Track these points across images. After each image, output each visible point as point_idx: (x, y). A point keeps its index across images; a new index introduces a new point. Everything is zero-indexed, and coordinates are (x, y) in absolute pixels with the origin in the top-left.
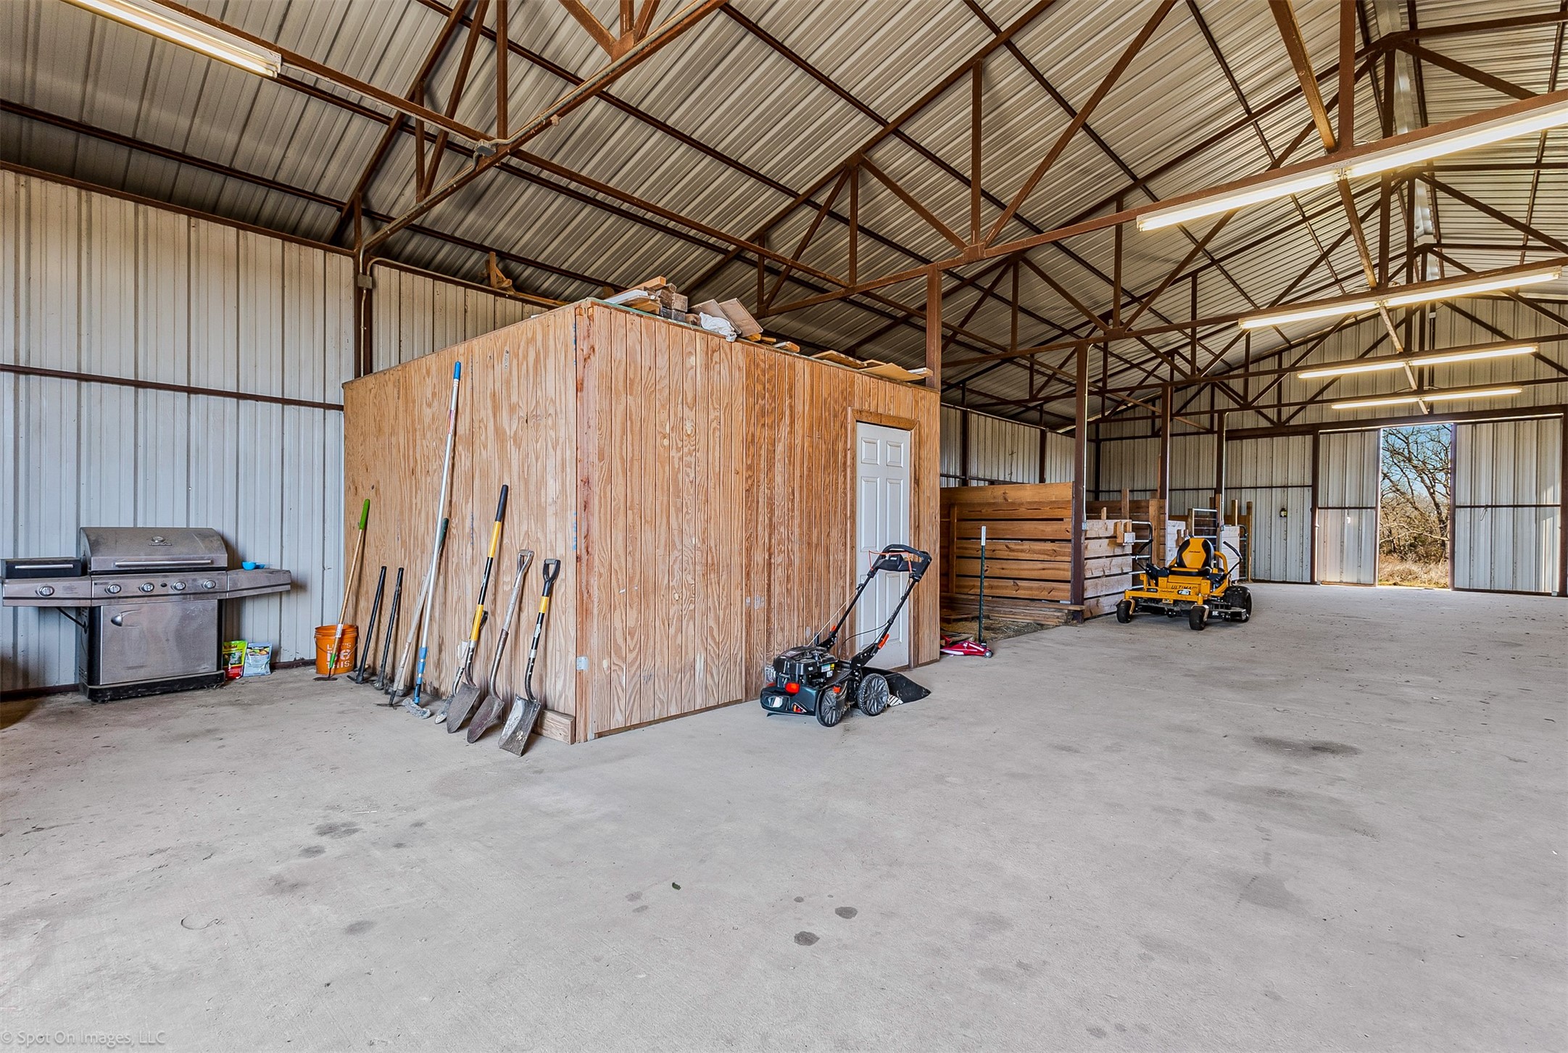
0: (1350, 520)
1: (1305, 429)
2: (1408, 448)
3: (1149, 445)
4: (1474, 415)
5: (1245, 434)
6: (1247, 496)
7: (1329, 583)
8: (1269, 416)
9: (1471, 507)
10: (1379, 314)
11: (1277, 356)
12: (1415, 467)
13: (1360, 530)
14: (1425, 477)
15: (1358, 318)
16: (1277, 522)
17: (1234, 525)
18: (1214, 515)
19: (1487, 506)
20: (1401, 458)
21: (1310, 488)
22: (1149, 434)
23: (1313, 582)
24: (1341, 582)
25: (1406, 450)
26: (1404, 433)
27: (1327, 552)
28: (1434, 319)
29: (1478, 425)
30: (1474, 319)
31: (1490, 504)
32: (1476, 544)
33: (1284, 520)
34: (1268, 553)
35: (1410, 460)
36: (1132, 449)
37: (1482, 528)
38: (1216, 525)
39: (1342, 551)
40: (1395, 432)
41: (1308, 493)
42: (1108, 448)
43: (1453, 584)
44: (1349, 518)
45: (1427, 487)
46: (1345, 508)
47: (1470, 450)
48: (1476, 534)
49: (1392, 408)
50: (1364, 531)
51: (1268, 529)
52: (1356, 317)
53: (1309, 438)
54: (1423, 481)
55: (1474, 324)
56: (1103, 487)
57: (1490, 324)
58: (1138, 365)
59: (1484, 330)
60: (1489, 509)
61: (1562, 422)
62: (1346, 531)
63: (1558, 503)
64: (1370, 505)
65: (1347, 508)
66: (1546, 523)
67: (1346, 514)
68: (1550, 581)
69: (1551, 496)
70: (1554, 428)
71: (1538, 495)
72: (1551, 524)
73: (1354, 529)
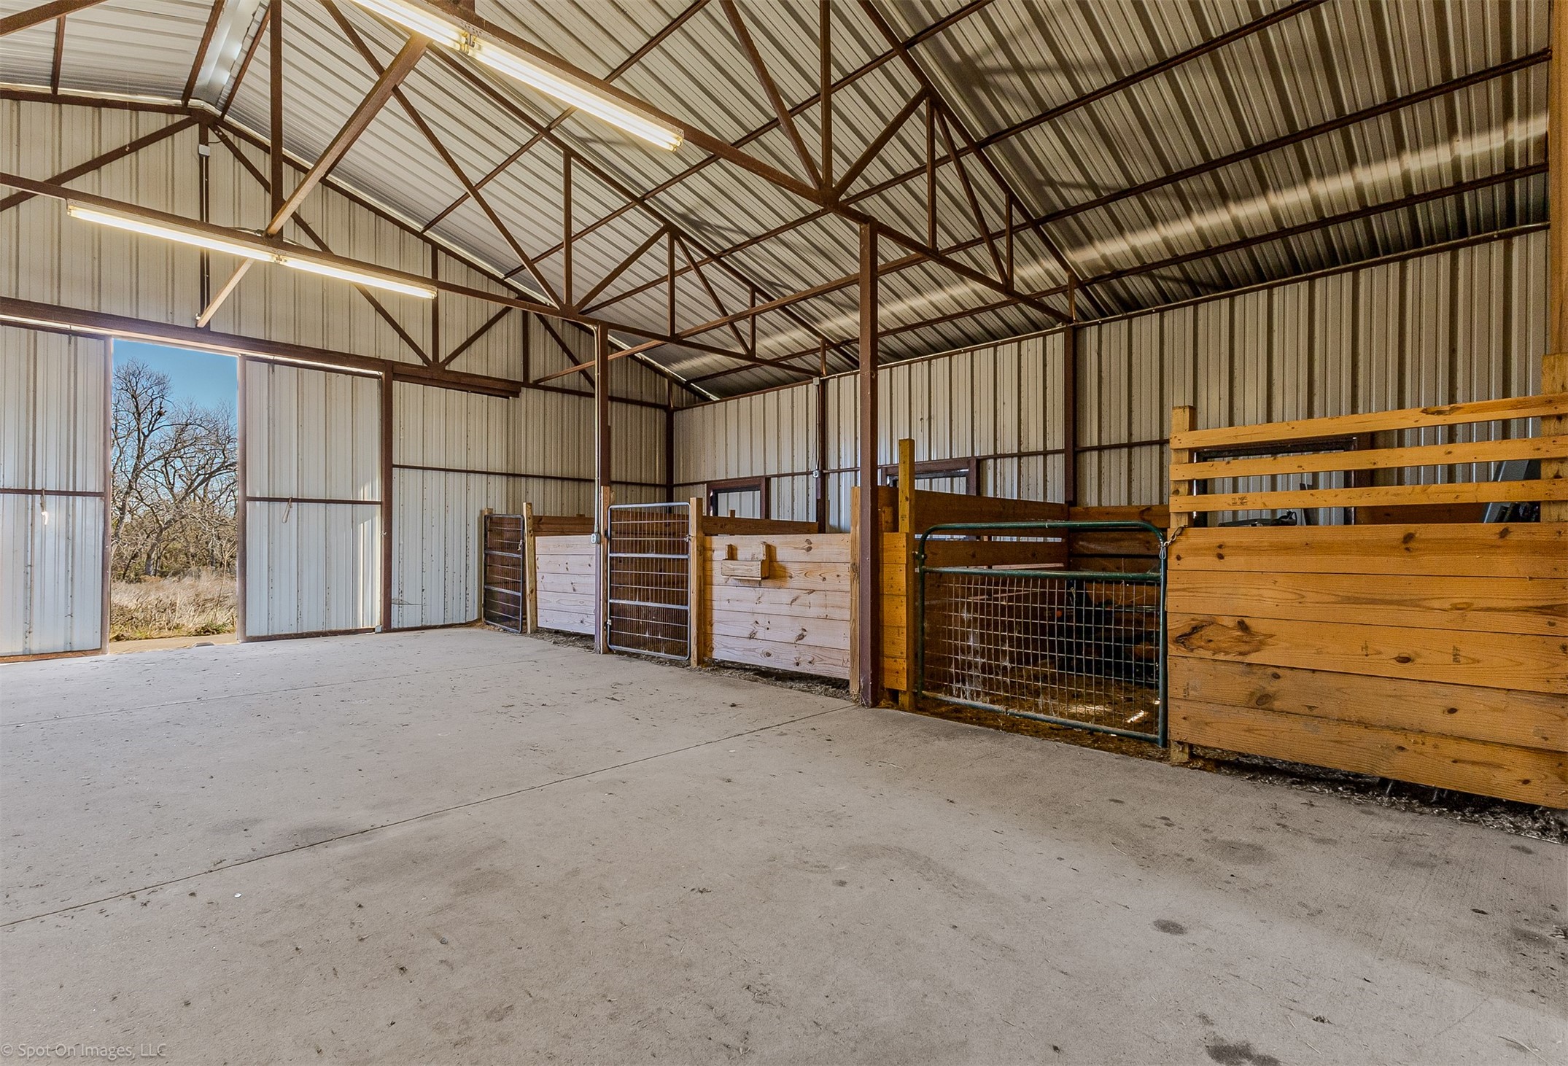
0: (47, 517)
9: (269, 499)
19: (291, 501)
24: (27, 656)
28: (207, 158)
29: (277, 367)
31: (295, 497)
32: (277, 562)
37: (286, 534)
39: (29, 587)
44: (44, 514)
46: (36, 492)
47: (267, 406)
48: (276, 544)
50: (78, 542)
60: (294, 504)
61: (381, 385)
62: (37, 540)
63: (377, 499)
64: (90, 489)
65: (40, 492)
66: (363, 528)
67: (38, 505)
68: (370, 612)
69: (371, 490)
70: (370, 391)
71: (355, 487)
72: (371, 528)
73: (57, 536)
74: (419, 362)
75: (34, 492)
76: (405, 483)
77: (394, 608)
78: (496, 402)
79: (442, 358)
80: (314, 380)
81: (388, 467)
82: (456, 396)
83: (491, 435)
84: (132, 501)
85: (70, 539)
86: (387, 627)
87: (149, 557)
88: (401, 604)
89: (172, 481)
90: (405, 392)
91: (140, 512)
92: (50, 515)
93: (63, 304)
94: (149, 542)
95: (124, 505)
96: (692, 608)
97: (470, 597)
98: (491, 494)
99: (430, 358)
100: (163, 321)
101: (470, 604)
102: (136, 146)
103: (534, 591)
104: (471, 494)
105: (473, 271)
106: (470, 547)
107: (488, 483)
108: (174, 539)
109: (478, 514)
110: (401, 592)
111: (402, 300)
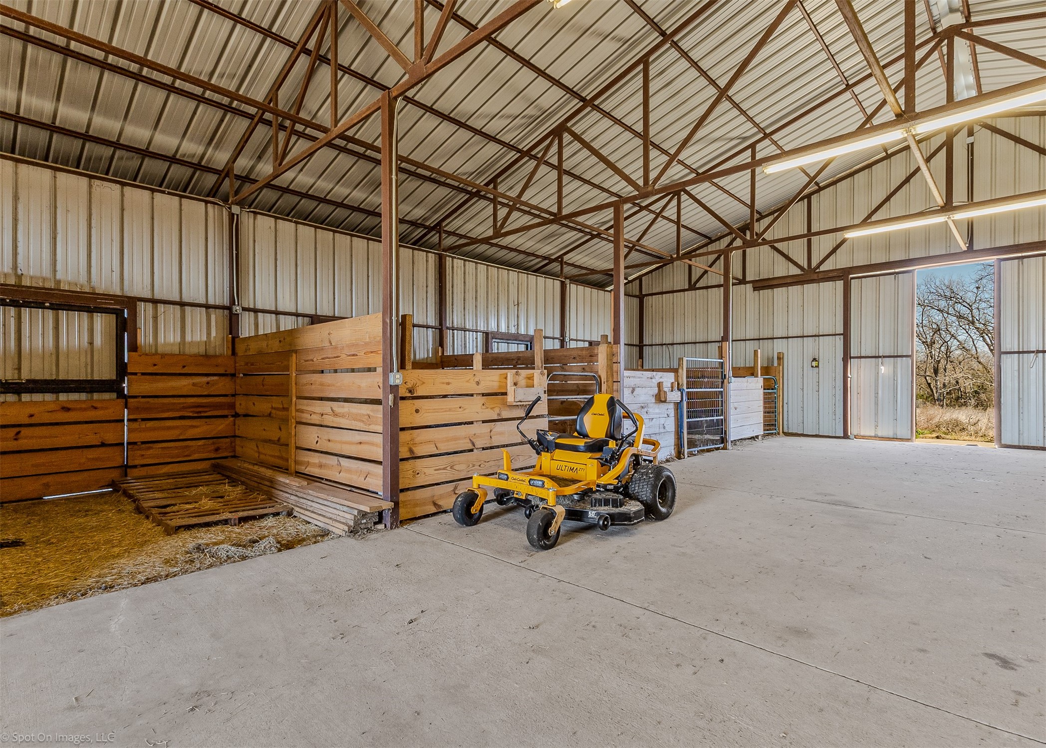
0: (885, 369)
1: (835, 274)
2: (972, 314)
3: (686, 298)
4: (1021, 249)
5: (775, 282)
6: (779, 346)
7: (864, 437)
8: (799, 263)
9: (1019, 352)
10: (907, 148)
11: (806, 200)
12: (977, 328)
13: (895, 380)
14: (986, 336)
15: (889, 152)
16: (810, 373)
17: (757, 377)
18: (722, 364)
19: (1038, 352)
20: (966, 322)
21: (842, 337)
22: (687, 287)
23: (846, 436)
24: (876, 437)
25: (970, 315)
26: (968, 301)
27: (859, 405)
28: (972, 144)
29: (1025, 260)
30: (1017, 140)
31: (1041, 349)
32: (1026, 394)
33: (816, 370)
34: (801, 404)
35: (973, 323)
36: (671, 303)
37: (1033, 377)
38: (724, 377)
39: (876, 404)
40: (961, 301)
41: (839, 341)
42: (650, 303)
43: (1000, 440)
44: (882, 368)
45: (988, 345)
46: (880, 357)
47: (1016, 289)
48: (1026, 381)
50: (899, 381)
51: (800, 380)
52: (886, 151)
53: (840, 284)
54: (984, 340)
55: (1018, 145)
56: (646, 341)
57: (1037, 144)
58: (646, 208)
59: (1029, 151)
62: (880, 381)
64: (905, 353)
67: (880, 363)
73: (889, 379)
75: (878, 357)
100: (944, 253)
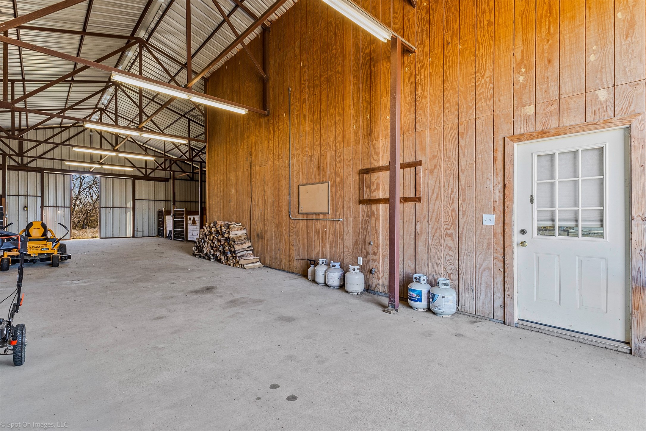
1: (36, 169)
4: (106, 174)
8: (16, 160)
9: (106, 208)
16: (22, 213)
21: (40, 197)
29: (108, 178)
31: (112, 207)
32: (108, 221)
33: (25, 211)
37: (110, 215)
39: (55, 226)
41: (39, 200)
43: (100, 236)
44: (58, 211)
47: (105, 187)
48: (108, 217)
49: (77, 167)
50: (65, 217)
51: (17, 216)
53: (38, 174)
60: (112, 209)
61: (132, 181)
62: (57, 217)
63: (132, 207)
64: (68, 206)
65: (58, 207)
66: (128, 214)
67: (57, 209)
68: (130, 233)
69: (130, 205)
70: (130, 182)
71: (126, 204)
72: (130, 214)
73: (61, 216)
74: (142, 175)
75: (56, 207)
76: (139, 204)
77: (136, 232)
78: (163, 184)
79: (148, 174)
80: (116, 181)
81: (134, 200)
82: (152, 183)
83: (161, 192)
84: (78, 203)
85: (63, 216)
86: (134, 236)
87: (84, 222)
88: (137, 231)
89: (92, 195)
90: (139, 183)
91: (81, 206)
92: (60, 212)
93: (63, 169)
94: (84, 217)
95: (75, 204)
96: (184, 230)
97: (155, 230)
98: (161, 206)
99: (145, 174)
100: (82, 170)
101: (155, 232)
102: (77, 135)
103: (166, 228)
104: (156, 205)
105: (156, 152)
106: (155, 218)
107: (160, 203)
108: (92, 216)
109: (157, 210)
110: (137, 229)
111: (138, 160)
